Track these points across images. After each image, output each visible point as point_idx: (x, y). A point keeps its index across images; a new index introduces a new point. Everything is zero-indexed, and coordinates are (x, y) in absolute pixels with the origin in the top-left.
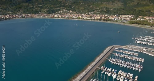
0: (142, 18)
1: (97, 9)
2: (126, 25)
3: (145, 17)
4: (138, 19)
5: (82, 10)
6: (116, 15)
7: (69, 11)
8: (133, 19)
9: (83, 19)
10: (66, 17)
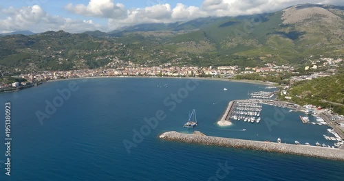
0: (250, 70)
1: (175, 58)
2: (233, 81)
3: (254, 69)
4: (245, 72)
5: (147, 59)
6: (211, 67)
7: (126, 63)
8: (238, 72)
9: (167, 75)
10: (137, 73)
